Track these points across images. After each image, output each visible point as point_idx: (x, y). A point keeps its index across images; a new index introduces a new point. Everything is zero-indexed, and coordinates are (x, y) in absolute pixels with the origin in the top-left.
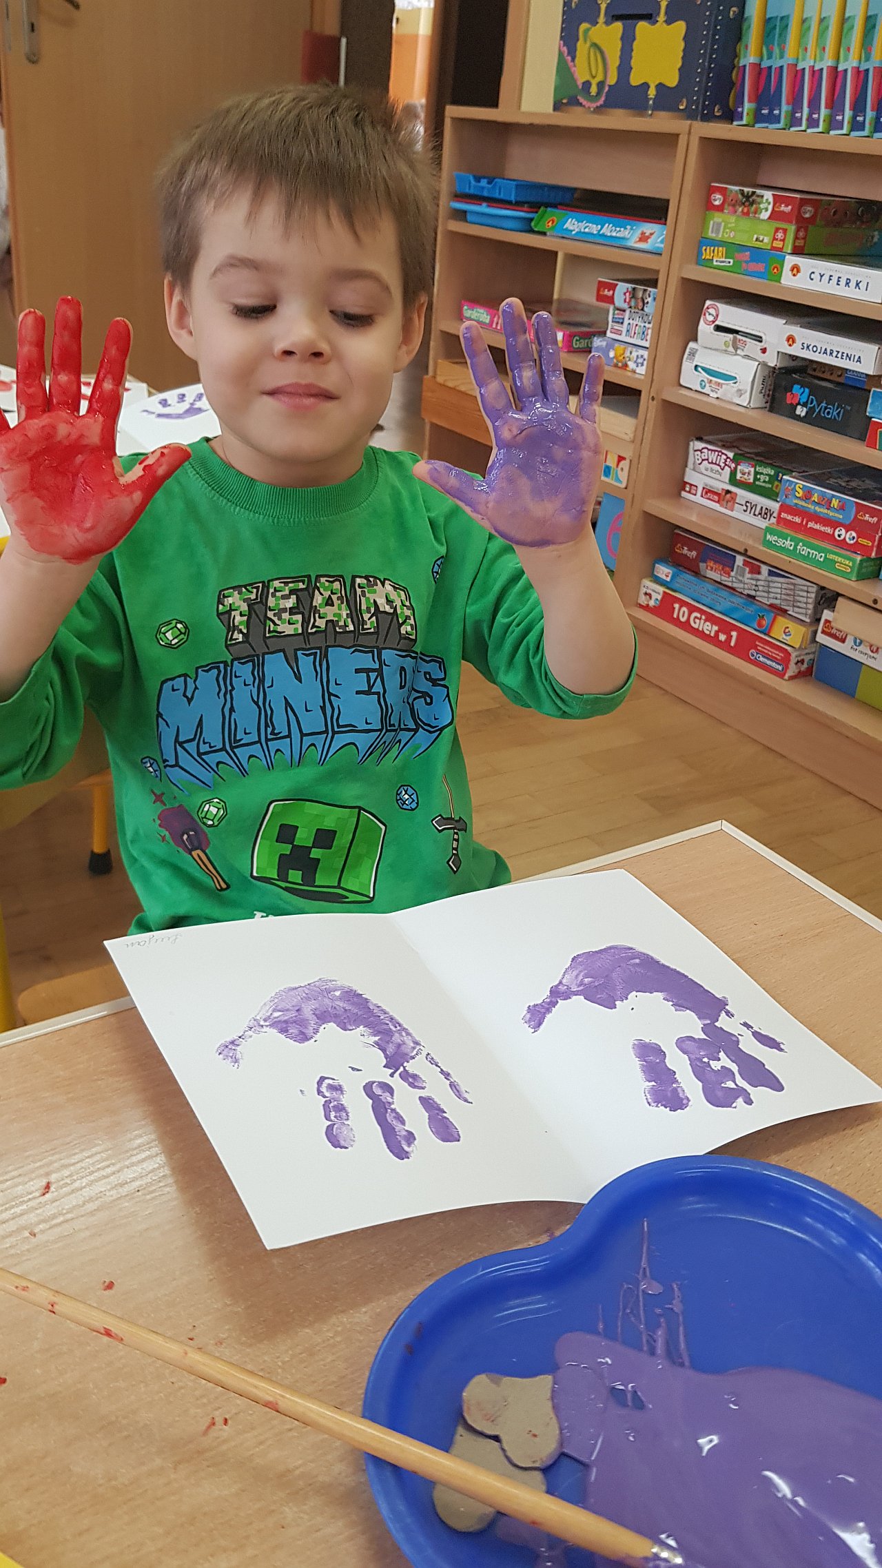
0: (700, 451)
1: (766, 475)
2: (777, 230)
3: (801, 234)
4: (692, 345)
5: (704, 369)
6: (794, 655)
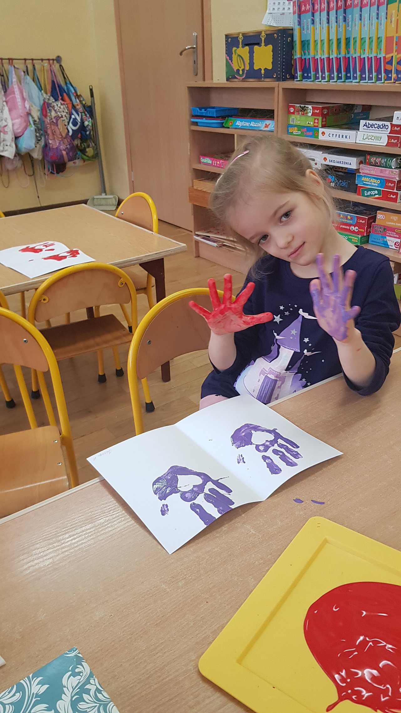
2: (315, 119)
3: (324, 120)
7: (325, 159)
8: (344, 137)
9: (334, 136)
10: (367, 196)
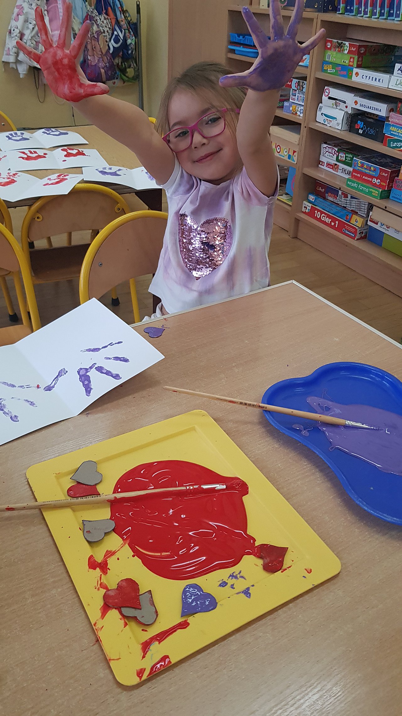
0: (325, 148)
1: (350, 157)
2: (351, 58)
3: (360, 59)
4: (320, 105)
5: (324, 114)
6: (358, 230)
7: (356, 102)
8: (377, 80)
9: (368, 78)
10: (393, 148)
